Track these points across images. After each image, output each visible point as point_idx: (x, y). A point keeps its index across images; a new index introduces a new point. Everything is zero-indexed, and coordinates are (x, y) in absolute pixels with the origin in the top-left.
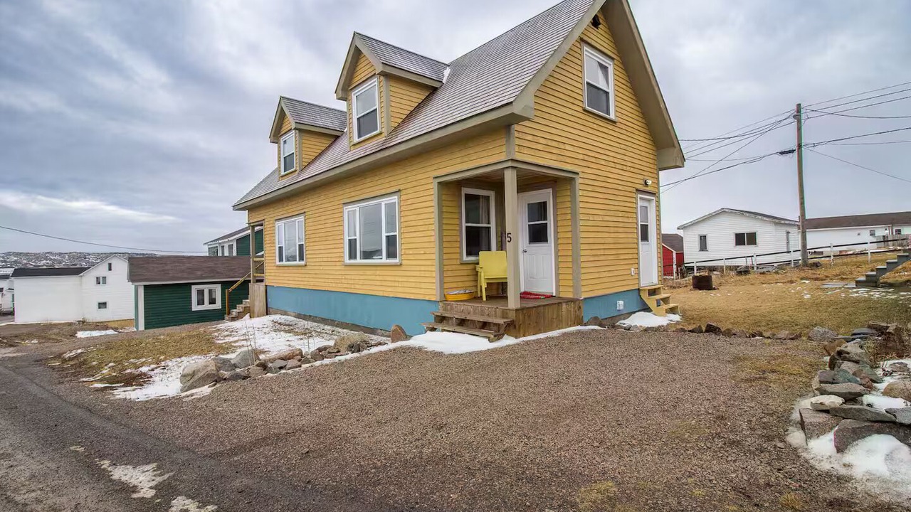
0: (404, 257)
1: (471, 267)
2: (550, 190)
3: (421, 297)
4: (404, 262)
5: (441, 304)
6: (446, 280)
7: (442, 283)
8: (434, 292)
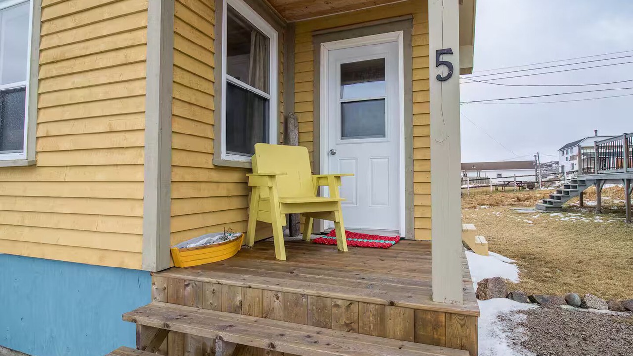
0: (43, 145)
1: (236, 177)
2: (400, 34)
3: (93, 259)
4: (42, 160)
5: (159, 281)
6: (177, 208)
7: (165, 217)
8: (136, 245)
